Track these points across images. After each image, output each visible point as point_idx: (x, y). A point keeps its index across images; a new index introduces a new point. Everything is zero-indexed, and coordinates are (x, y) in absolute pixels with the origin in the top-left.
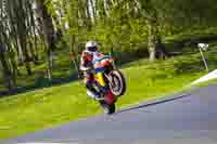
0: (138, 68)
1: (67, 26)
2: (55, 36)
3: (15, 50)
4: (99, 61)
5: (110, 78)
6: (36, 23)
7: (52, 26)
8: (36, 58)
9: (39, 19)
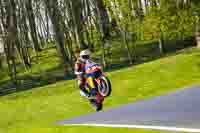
0: (185, 56)
1: (121, 16)
2: (110, 25)
3: (73, 39)
4: (90, 67)
5: (98, 82)
6: (92, 13)
7: (107, 17)
8: (92, 46)
9: (95, 10)
